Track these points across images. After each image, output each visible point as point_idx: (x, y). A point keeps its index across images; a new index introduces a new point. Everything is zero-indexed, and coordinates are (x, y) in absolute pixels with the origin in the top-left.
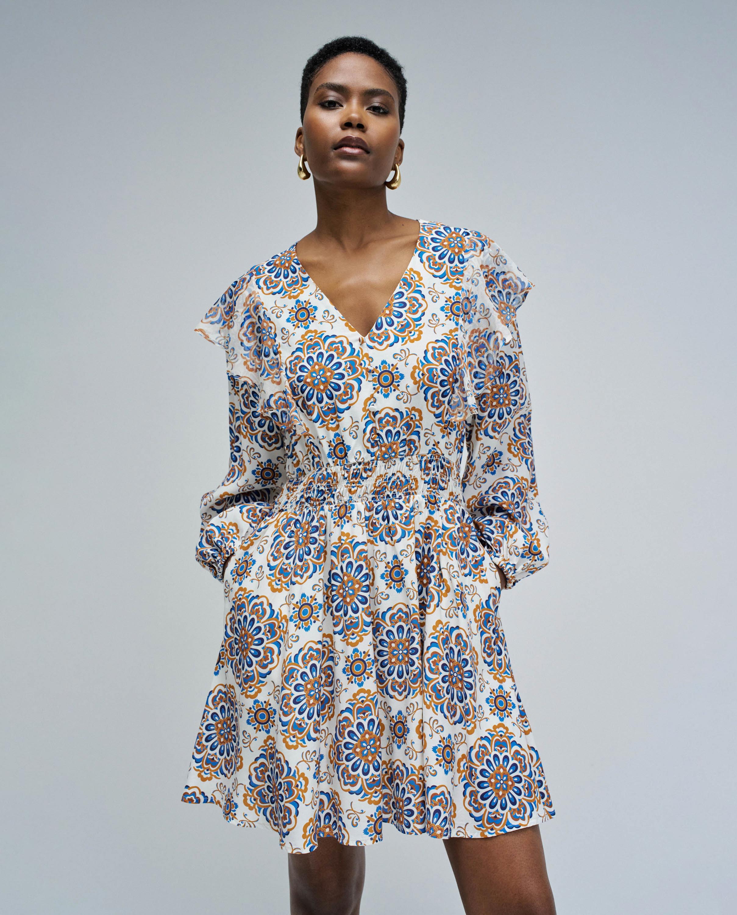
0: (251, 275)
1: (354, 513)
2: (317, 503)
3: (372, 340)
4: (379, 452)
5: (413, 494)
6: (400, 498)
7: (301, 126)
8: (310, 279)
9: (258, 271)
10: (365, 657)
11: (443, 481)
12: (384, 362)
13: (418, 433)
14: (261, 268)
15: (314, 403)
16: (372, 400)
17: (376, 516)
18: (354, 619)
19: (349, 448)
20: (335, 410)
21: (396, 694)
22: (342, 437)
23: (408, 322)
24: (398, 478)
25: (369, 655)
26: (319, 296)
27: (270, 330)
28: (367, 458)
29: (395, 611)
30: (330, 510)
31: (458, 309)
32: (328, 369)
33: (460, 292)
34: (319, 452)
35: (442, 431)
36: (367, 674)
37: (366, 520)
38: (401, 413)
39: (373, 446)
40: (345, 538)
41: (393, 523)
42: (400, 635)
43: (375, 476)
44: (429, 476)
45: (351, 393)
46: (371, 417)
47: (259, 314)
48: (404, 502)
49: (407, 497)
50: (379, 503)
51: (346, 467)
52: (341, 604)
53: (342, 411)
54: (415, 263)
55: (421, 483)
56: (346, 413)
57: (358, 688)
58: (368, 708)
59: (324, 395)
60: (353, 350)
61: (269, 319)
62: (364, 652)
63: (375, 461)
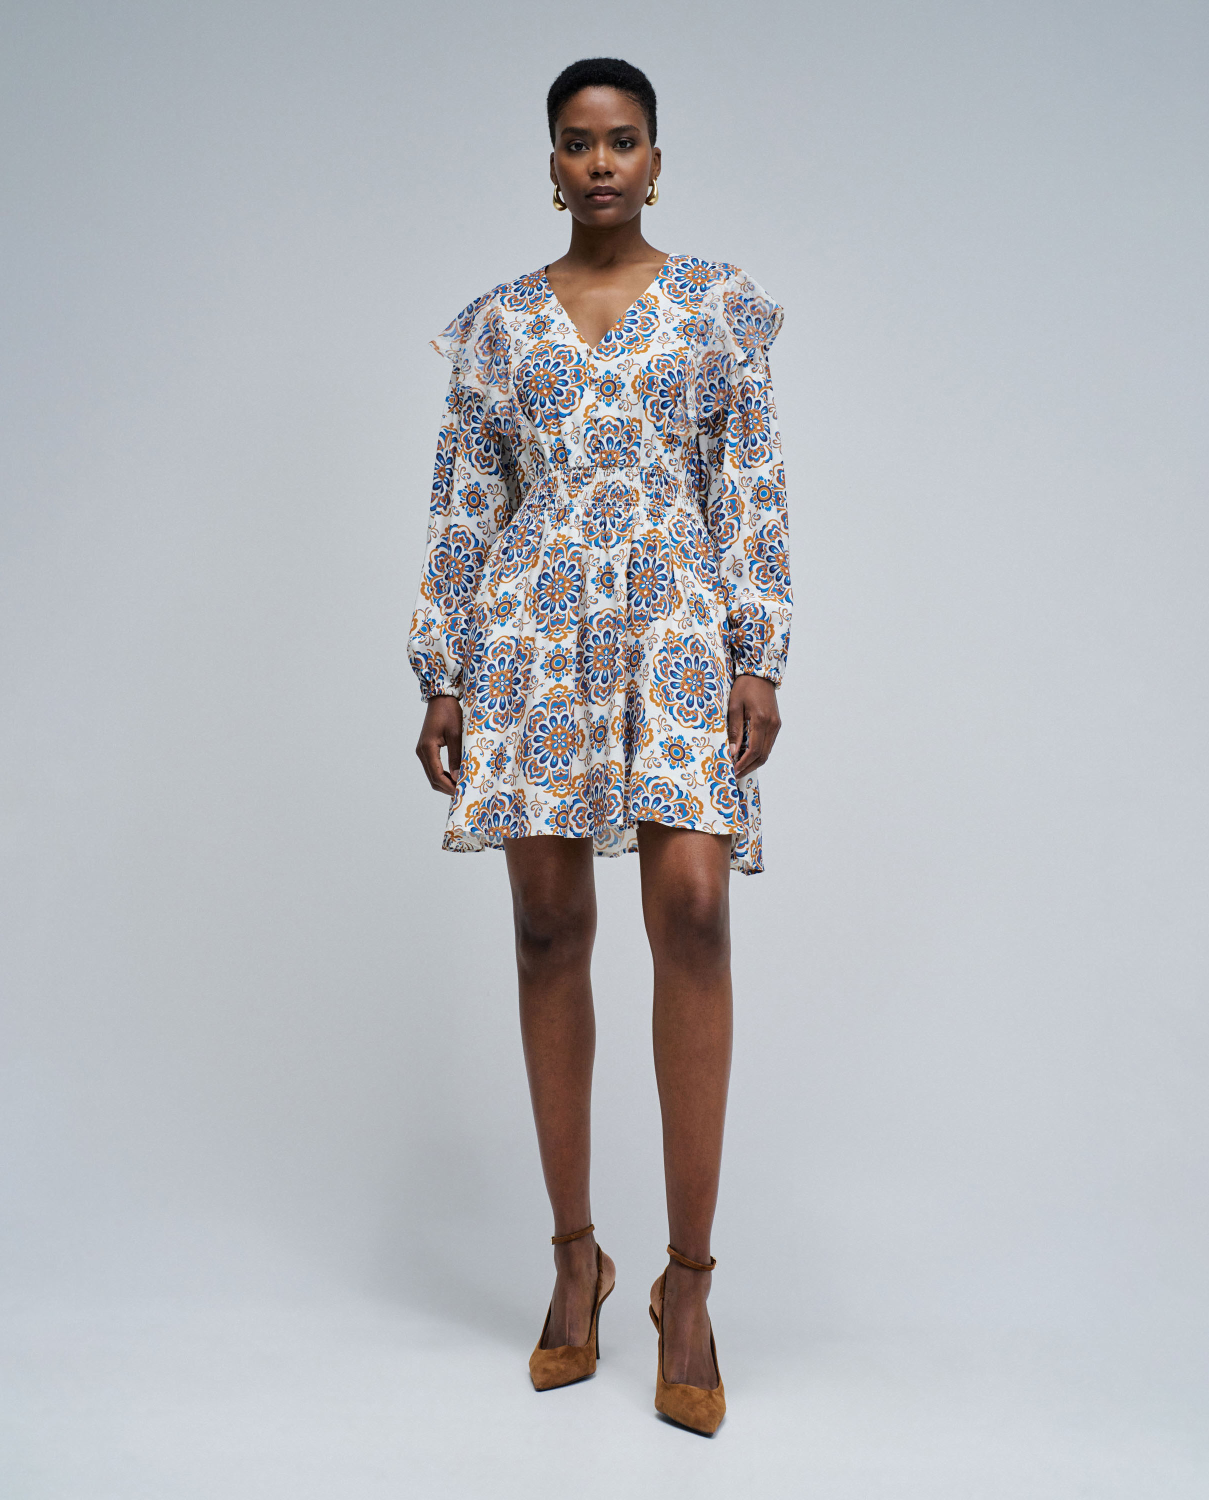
0: (497, 292)
1: (572, 516)
2: (538, 509)
3: (599, 351)
4: (599, 459)
5: (634, 505)
6: (620, 507)
7: (553, 151)
8: (554, 296)
9: (505, 289)
10: (566, 654)
11: (669, 497)
12: (608, 372)
13: (639, 444)
14: (508, 286)
15: (537, 408)
16: (594, 408)
17: (594, 522)
18: (560, 616)
19: (570, 452)
20: (558, 415)
21: (599, 700)
22: (563, 442)
23: (637, 336)
24: (618, 487)
25: (571, 653)
26: (559, 311)
27: (504, 342)
28: (587, 463)
29: (603, 616)
30: (549, 515)
31: (691, 330)
32: (553, 375)
33: (697, 316)
34: (544, 459)
35: (664, 444)
36: (567, 670)
37: (583, 525)
38: (622, 422)
39: (593, 453)
40: (560, 539)
41: (609, 529)
42: (607, 640)
43: (595, 482)
44: (652, 490)
45: (573, 399)
46: (592, 424)
47: (497, 327)
48: (623, 511)
49: (627, 507)
50: (598, 510)
51: (566, 471)
52: (548, 603)
53: (564, 416)
54: (654, 288)
55: (642, 496)
56: (567, 420)
57: (556, 683)
58: (563, 703)
59: (547, 399)
60: (580, 360)
61: (506, 332)
62: (567, 649)
63: (595, 468)
